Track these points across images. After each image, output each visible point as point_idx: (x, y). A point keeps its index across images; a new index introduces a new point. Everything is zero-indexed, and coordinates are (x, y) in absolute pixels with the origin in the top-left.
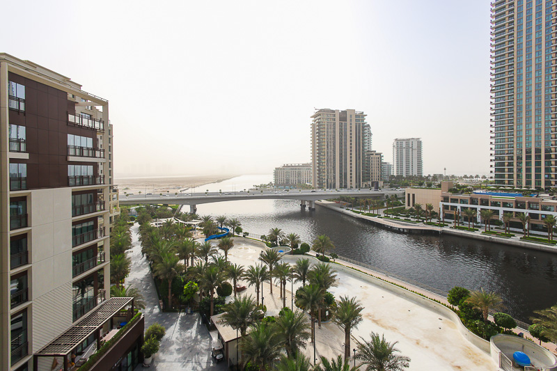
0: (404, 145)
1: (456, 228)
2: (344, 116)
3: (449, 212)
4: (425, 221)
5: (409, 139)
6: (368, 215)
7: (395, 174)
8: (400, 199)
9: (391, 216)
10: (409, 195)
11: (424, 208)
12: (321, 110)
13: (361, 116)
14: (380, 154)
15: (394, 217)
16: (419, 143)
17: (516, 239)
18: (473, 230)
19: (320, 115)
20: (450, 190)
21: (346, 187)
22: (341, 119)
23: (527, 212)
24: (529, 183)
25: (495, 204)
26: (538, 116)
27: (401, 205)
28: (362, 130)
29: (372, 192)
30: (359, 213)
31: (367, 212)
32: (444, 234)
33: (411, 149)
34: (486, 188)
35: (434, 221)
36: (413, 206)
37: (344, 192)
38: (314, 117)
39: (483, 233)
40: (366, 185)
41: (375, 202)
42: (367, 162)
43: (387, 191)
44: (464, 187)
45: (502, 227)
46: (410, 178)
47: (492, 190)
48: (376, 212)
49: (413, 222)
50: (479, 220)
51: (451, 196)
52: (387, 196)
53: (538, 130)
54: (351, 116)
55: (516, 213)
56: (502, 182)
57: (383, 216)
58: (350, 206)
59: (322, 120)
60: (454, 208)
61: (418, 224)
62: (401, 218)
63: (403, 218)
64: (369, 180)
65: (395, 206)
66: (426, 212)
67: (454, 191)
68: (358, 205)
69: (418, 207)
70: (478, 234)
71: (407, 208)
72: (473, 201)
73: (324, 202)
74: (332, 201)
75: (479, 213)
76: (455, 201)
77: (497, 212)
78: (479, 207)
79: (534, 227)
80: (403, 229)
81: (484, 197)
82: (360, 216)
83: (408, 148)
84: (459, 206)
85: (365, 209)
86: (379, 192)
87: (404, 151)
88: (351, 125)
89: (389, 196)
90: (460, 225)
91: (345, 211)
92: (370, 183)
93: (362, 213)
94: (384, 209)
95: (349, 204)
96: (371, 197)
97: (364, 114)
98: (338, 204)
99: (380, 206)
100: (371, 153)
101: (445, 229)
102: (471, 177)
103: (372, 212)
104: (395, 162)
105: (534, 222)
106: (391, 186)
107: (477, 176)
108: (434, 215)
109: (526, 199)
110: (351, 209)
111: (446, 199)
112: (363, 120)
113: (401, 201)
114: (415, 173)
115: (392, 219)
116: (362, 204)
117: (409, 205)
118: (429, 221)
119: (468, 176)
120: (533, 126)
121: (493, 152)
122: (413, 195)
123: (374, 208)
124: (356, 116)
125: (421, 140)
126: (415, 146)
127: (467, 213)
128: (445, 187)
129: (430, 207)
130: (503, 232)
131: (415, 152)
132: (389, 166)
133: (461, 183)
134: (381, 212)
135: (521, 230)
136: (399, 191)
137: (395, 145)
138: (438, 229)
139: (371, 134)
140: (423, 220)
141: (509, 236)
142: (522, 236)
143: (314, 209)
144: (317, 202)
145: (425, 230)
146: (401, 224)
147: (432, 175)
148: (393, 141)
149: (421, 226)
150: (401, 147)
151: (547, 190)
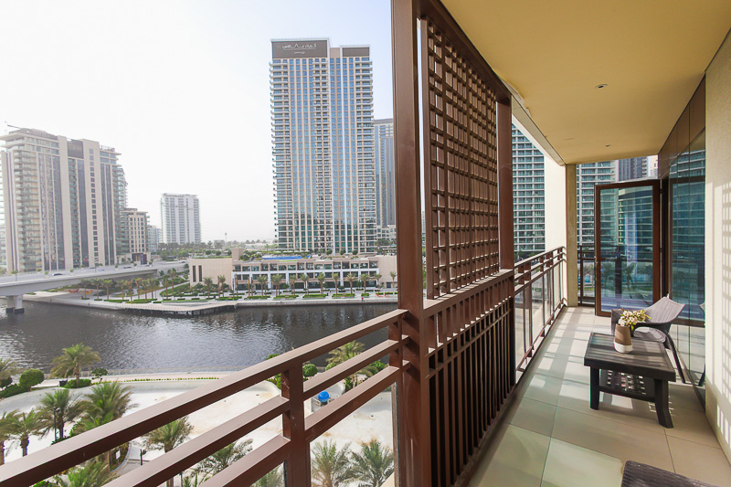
0: (176, 203)
1: (250, 298)
2: (76, 149)
3: (242, 282)
4: (217, 297)
5: (183, 196)
6: (136, 302)
7: (165, 242)
8: (180, 274)
9: (172, 298)
10: (194, 267)
11: (215, 282)
12: (23, 130)
13: (109, 155)
14: (143, 214)
15: (177, 298)
16: (196, 201)
17: (300, 300)
18: (266, 298)
19: (23, 138)
20: (241, 258)
21: (86, 264)
22: (70, 153)
23: (305, 272)
24: (304, 245)
25: (283, 268)
26: (308, 185)
27: (183, 281)
28: (112, 177)
29: (139, 268)
30: (121, 302)
31: (134, 298)
32: (240, 307)
33: (185, 209)
34: (271, 253)
35: (226, 295)
36: (201, 280)
37: (83, 273)
38: (8, 139)
39: (275, 299)
40: (123, 260)
41: (146, 282)
42: (123, 225)
43: (161, 266)
44: (254, 253)
45: (288, 290)
46: (188, 246)
47: (278, 254)
48: (149, 296)
49: (203, 301)
50: (269, 286)
51: (243, 263)
52: (162, 273)
53: (309, 197)
54: (91, 151)
55: (299, 274)
56: (285, 246)
57: (160, 299)
58: (102, 294)
59: (25, 148)
60: (246, 277)
61: (209, 302)
62: (187, 298)
63: (190, 298)
64: (128, 252)
65: (175, 284)
66: (216, 286)
67: (245, 258)
68: (118, 289)
69: (208, 281)
70: (271, 301)
71: (193, 284)
72: (264, 267)
73: (41, 294)
74: (62, 290)
75: (269, 280)
76: (246, 269)
77: (284, 275)
78: (269, 273)
79: (311, 286)
80: (193, 312)
81: (273, 262)
82: (124, 305)
83: (181, 206)
84: (251, 274)
85: (131, 294)
86: (151, 268)
87: (177, 210)
88: (91, 166)
89: (165, 272)
90: (254, 295)
91: (92, 302)
92: (130, 256)
93: (127, 301)
94: (160, 291)
95: (100, 291)
96: (140, 276)
97: (116, 151)
98: (76, 295)
99: (155, 286)
100: (130, 212)
101: (241, 301)
102: (253, 242)
103: (143, 297)
104: (165, 226)
105: (311, 281)
106: (164, 259)
107: (258, 241)
108: (225, 288)
109: (304, 260)
110: (106, 298)
111: (237, 268)
112: (114, 161)
113: (182, 277)
114: (192, 240)
115: (174, 301)
116: (125, 287)
117: (195, 280)
118: (221, 296)
119: (250, 241)
120: (305, 193)
121: (277, 216)
122: (200, 267)
123: (145, 290)
124: (102, 152)
125: (198, 197)
126: (191, 205)
127: (260, 281)
128: (236, 254)
129: (222, 280)
130: (290, 294)
131: (191, 213)
132: (157, 232)
133: (250, 250)
134: (157, 294)
135: (302, 290)
136: (177, 265)
137: (164, 201)
138: (233, 303)
139: (126, 184)
140: (215, 296)
141: (295, 297)
142: (304, 295)
143: (22, 311)
144: (26, 296)
145: (219, 307)
146: (190, 306)
147: (213, 242)
148: (161, 196)
149: (214, 304)
150: (173, 206)
151: (316, 251)
